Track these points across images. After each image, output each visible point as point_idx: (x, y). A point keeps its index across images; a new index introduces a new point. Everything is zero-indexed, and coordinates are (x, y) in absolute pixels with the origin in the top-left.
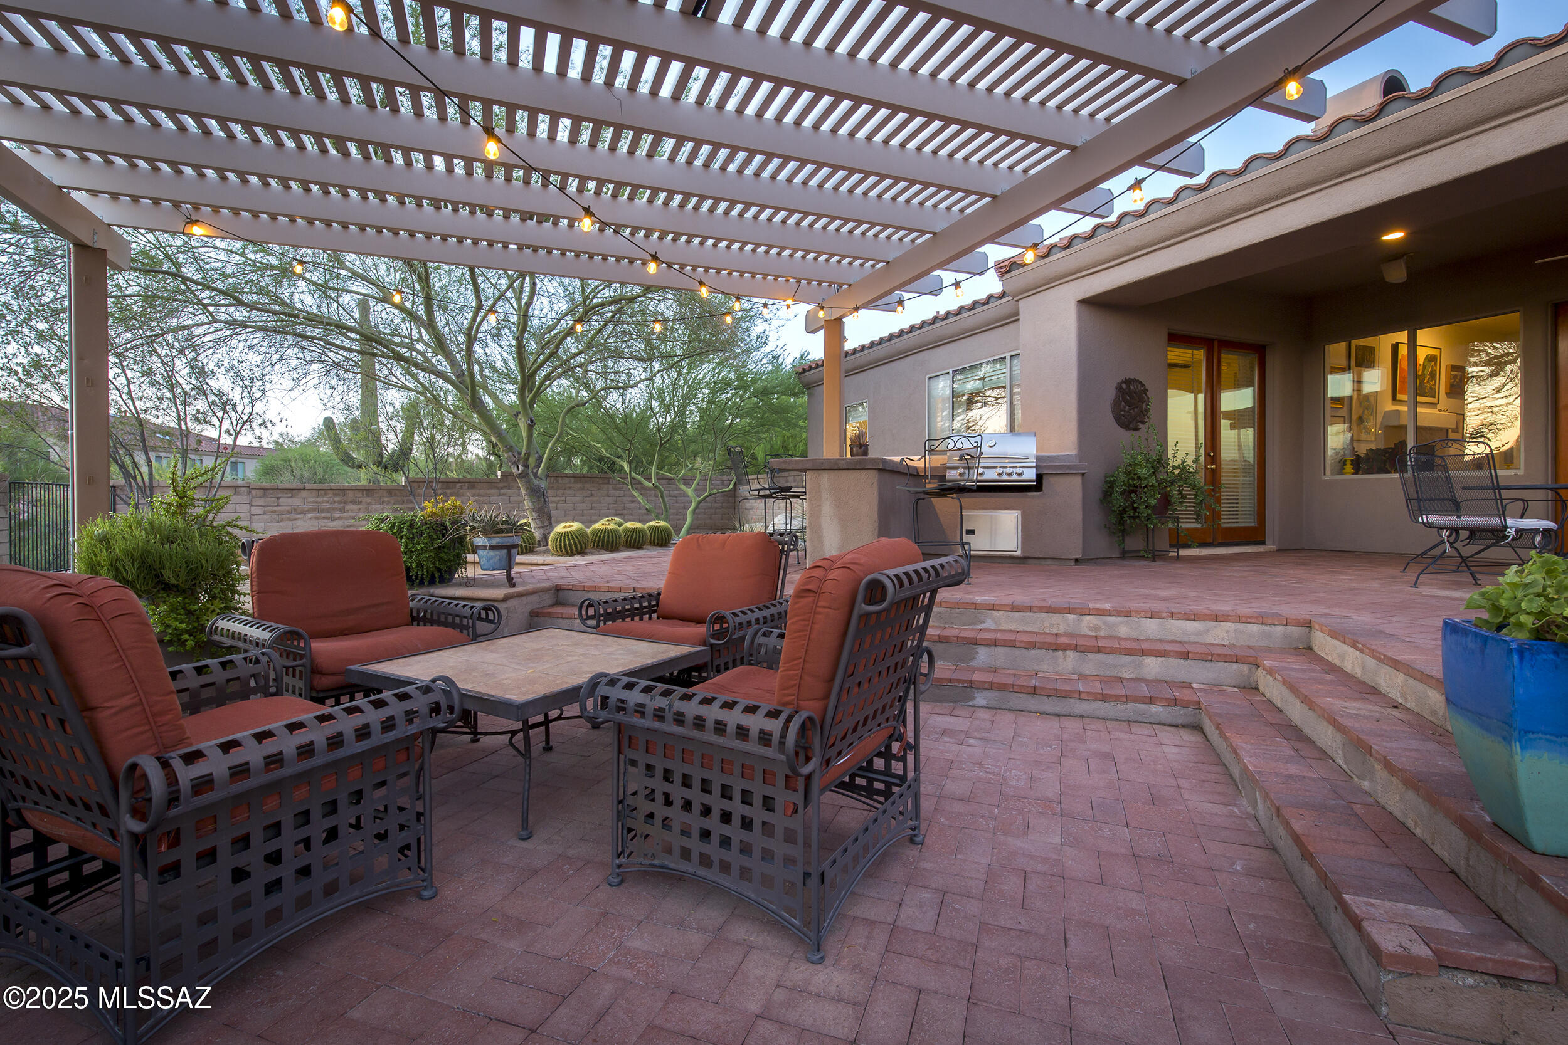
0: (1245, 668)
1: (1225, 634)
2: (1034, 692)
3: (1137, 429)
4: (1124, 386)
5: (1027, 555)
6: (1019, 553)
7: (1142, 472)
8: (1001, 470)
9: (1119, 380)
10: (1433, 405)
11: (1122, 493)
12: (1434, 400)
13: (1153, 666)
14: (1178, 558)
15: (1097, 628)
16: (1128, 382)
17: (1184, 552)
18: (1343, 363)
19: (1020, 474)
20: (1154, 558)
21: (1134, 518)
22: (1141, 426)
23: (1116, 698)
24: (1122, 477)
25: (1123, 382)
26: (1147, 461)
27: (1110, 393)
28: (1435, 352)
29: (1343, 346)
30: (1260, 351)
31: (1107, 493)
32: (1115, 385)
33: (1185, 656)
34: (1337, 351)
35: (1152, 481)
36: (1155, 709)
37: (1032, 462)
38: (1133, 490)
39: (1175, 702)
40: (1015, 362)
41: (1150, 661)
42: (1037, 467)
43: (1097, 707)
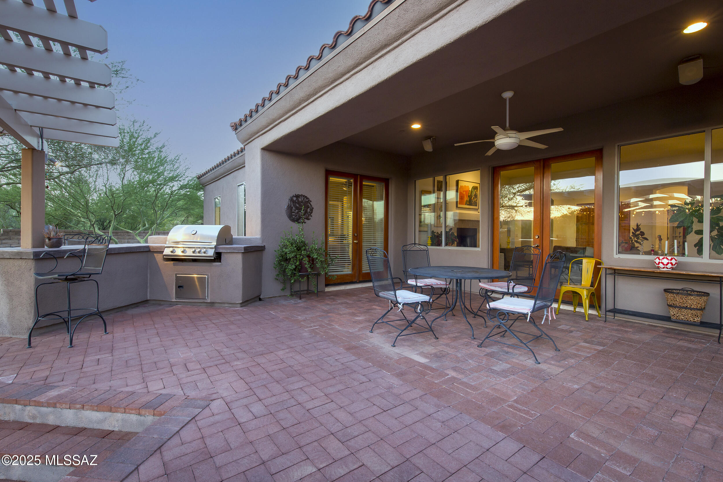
1: (116, 423)
3: (303, 223)
4: (295, 199)
9: (292, 196)
12: (477, 207)
16: (297, 196)
18: (431, 188)
19: (205, 253)
22: (306, 221)
25: (294, 196)
27: (285, 203)
28: (477, 185)
29: (431, 179)
30: (386, 182)
32: (289, 198)
34: (427, 182)
42: (216, 248)
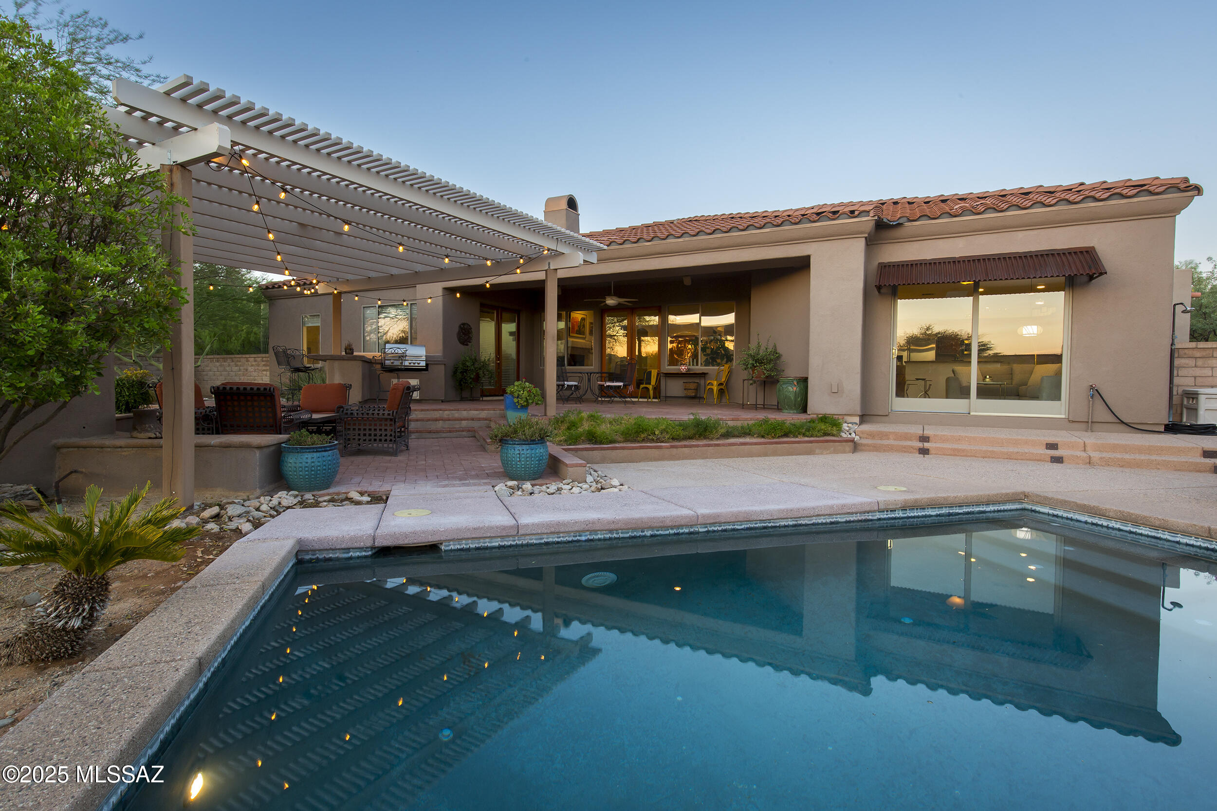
0: (488, 422)
1: (483, 414)
2: (430, 432)
3: (467, 345)
4: (462, 326)
5: (421, 398)
6: (418, 398)
7: (468, 364)
8: (410, 362)
9: (460, 324)
10: (584, 338)
11: (461, 372)
12: (584, 336)
13: (464, 423)
14: (483, 400)
15: (449, 415)
16: (464, 324)
17: (485, 398)
19: (419, 364)
20: (473, 400)
21: (466, 383)
22: (469, 343)
23: (453, 431)
24: (461, 366)
25: (462, 324)
26: (471, 359)
27: (456, 329)
28: (584, 316)
30: (518, 312)
31: (455, 372)
32: (458, 325)
33: (473, 419)
35: (472, 368)
36: (464, 433)
37: (424, 358)
38: (465, 371)
39: (469, 431)
40: (413, 306)
41: (463, 422)
42: (426, 361)
43: (449, 435)
